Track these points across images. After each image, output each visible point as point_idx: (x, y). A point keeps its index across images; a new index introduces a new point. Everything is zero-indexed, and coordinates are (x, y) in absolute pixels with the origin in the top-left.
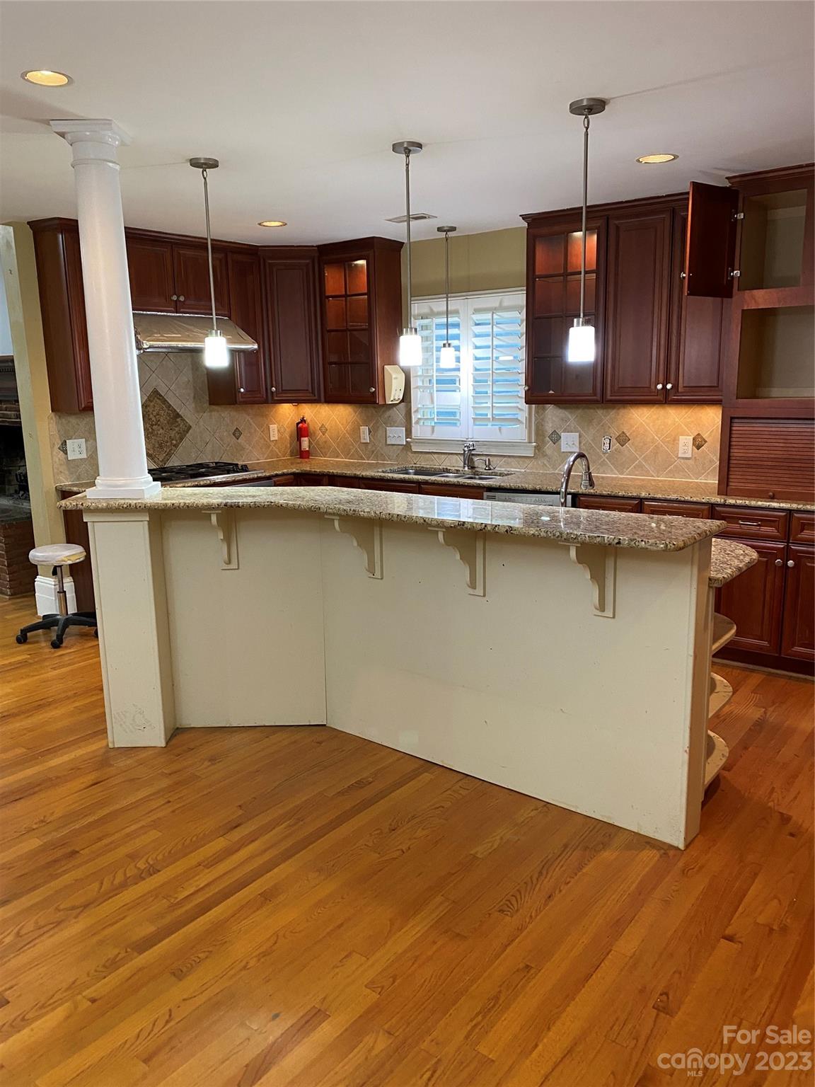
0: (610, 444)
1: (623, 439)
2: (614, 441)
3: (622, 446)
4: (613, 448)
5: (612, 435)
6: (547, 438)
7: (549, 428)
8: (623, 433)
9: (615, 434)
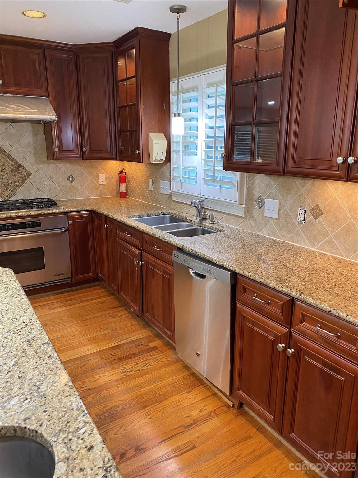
0: (305, 215)
1: (317, 212)
2: (308, 212)
3: (316, 219)
4: (307, 220)
5: (306, 206)
6: (255, 202)
7: (257, 192)
8: (317, 205)
9: (309, 205)
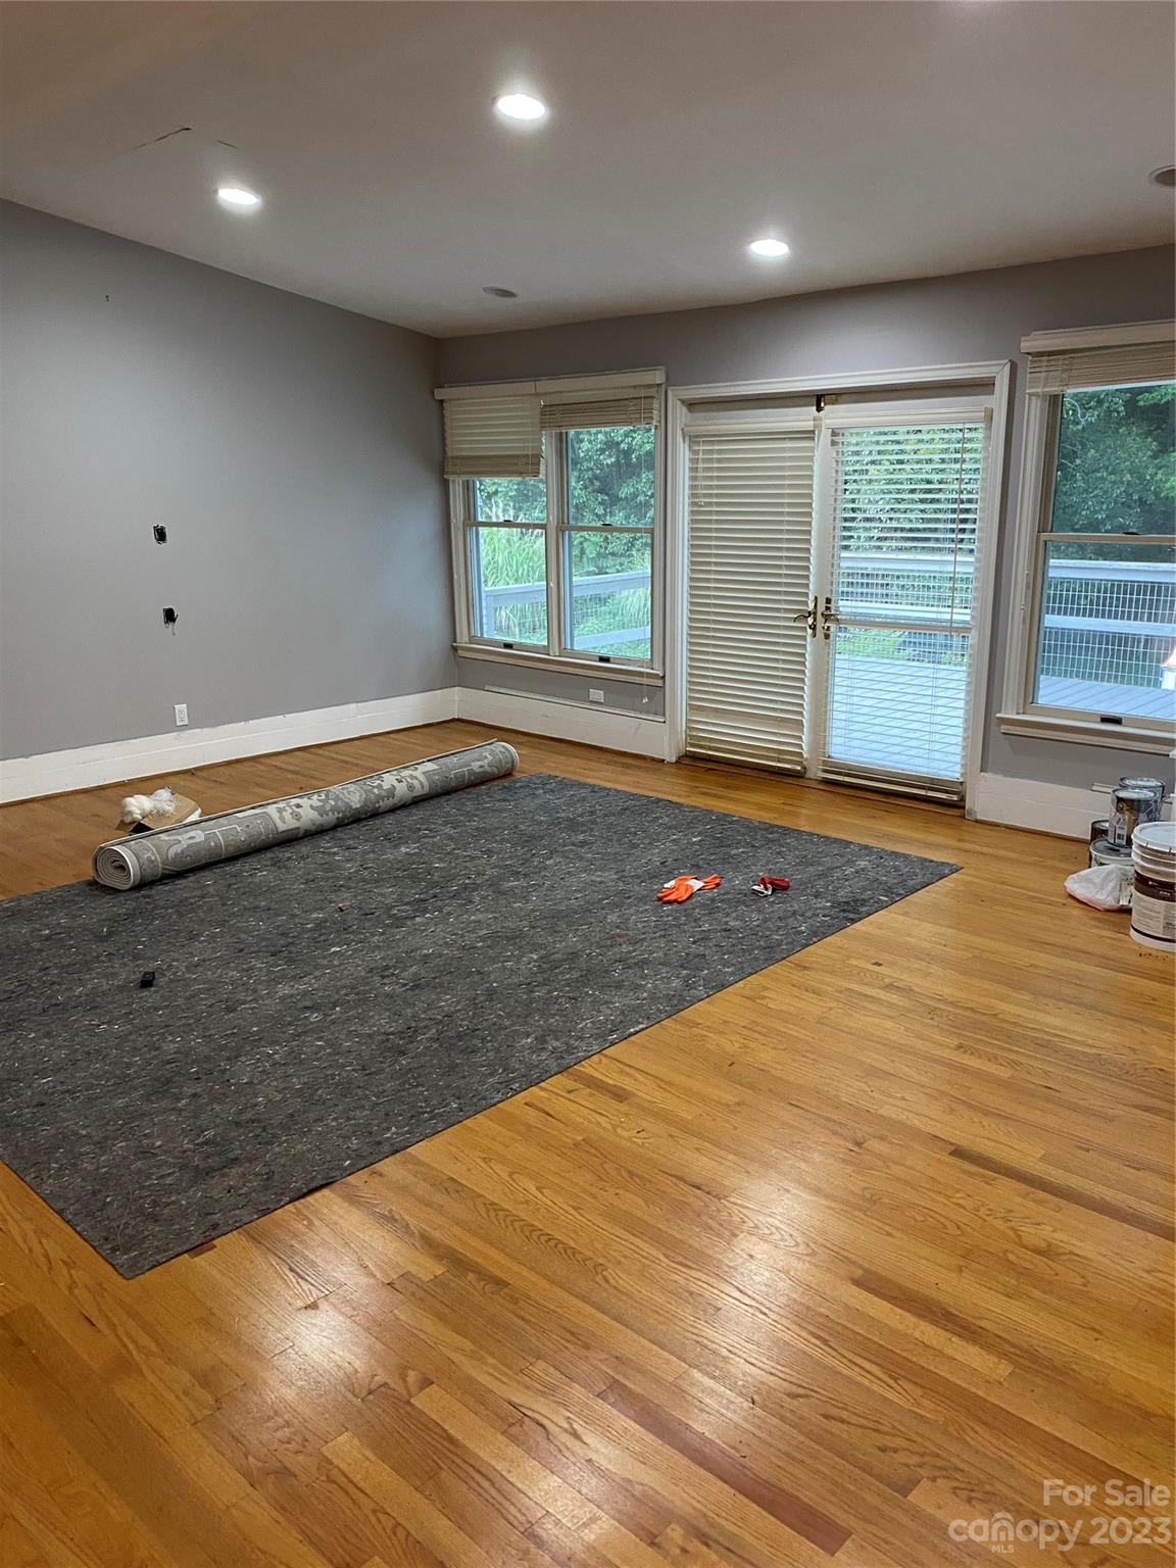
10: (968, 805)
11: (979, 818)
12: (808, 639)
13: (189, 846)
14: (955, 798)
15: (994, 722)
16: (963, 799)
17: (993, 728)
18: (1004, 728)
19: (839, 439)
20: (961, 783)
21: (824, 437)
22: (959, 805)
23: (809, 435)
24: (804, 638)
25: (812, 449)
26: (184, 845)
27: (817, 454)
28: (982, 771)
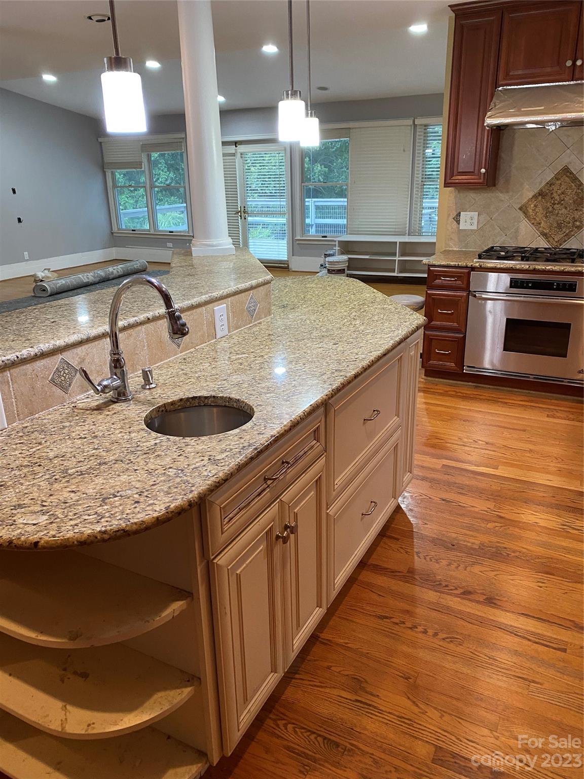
10: (290, 267)
11: (293, 270)
12: (239, 219)
13: (62, 284)
14: (286, 265)
15: (295, 240)
16: (288, 266)
17: (294, 242)
18: (297, 242)
19: (243, 156)
20: (288, 261)
21: (239, 155)
22: (287, 268)
23: (234, 155)
24: (238, 220)
25: (235, 159)
26: (60, 284)
27: (237, 161)
28: (293, 256)
